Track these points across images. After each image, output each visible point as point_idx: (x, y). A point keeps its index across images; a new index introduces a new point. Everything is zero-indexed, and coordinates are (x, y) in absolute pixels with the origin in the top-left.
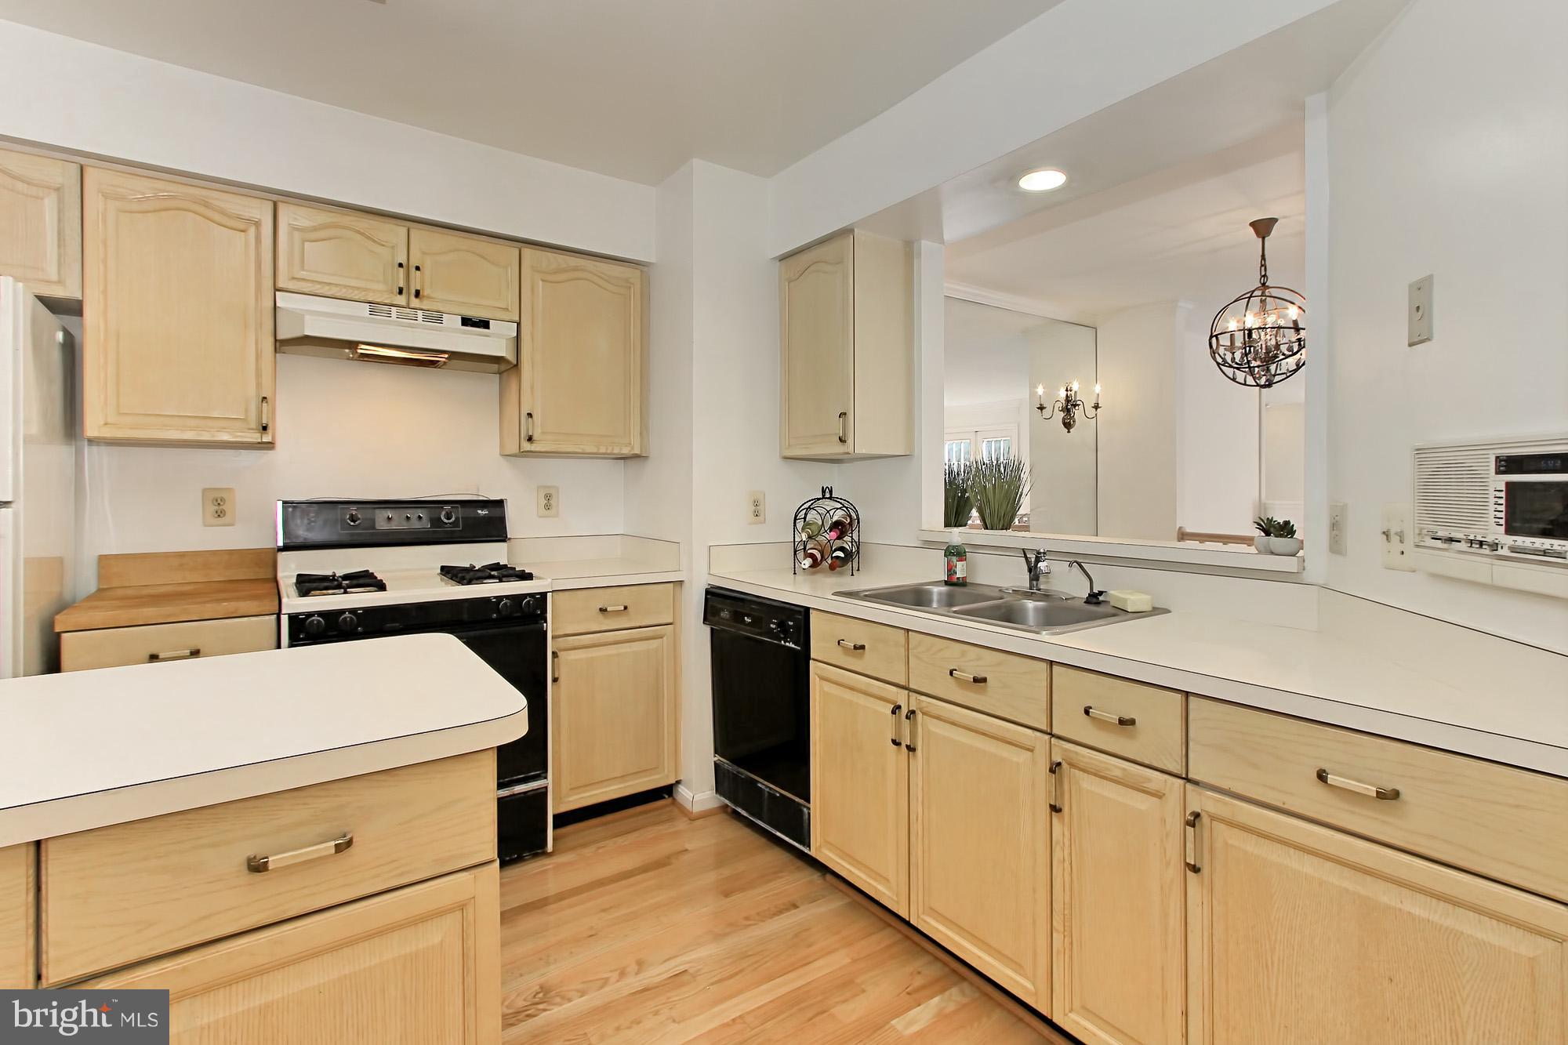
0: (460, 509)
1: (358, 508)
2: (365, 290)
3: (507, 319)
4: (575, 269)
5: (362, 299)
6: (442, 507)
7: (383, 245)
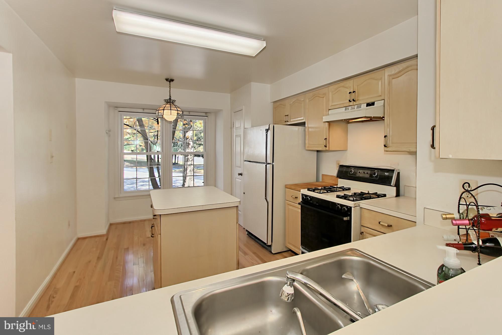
0: (380, 172)
1: (354, 169)
2: (344, 103)
3: (381, 99)
4: (408, 67)
5: (343, 107)
6: (375, 171)
7: (348, 88)
